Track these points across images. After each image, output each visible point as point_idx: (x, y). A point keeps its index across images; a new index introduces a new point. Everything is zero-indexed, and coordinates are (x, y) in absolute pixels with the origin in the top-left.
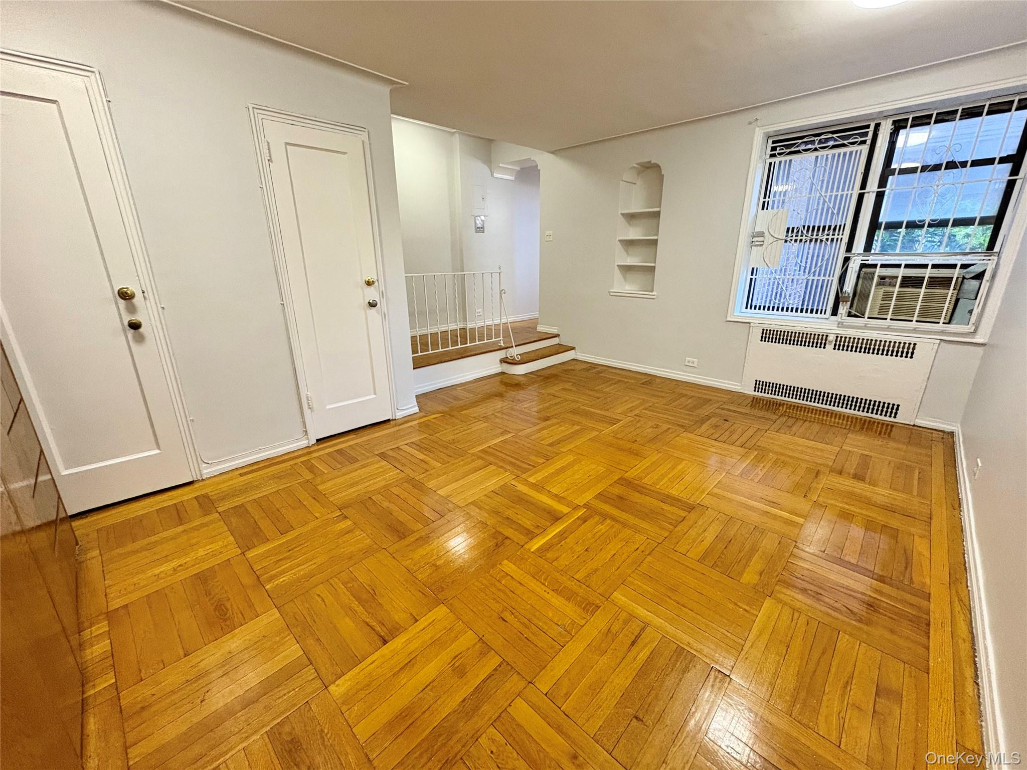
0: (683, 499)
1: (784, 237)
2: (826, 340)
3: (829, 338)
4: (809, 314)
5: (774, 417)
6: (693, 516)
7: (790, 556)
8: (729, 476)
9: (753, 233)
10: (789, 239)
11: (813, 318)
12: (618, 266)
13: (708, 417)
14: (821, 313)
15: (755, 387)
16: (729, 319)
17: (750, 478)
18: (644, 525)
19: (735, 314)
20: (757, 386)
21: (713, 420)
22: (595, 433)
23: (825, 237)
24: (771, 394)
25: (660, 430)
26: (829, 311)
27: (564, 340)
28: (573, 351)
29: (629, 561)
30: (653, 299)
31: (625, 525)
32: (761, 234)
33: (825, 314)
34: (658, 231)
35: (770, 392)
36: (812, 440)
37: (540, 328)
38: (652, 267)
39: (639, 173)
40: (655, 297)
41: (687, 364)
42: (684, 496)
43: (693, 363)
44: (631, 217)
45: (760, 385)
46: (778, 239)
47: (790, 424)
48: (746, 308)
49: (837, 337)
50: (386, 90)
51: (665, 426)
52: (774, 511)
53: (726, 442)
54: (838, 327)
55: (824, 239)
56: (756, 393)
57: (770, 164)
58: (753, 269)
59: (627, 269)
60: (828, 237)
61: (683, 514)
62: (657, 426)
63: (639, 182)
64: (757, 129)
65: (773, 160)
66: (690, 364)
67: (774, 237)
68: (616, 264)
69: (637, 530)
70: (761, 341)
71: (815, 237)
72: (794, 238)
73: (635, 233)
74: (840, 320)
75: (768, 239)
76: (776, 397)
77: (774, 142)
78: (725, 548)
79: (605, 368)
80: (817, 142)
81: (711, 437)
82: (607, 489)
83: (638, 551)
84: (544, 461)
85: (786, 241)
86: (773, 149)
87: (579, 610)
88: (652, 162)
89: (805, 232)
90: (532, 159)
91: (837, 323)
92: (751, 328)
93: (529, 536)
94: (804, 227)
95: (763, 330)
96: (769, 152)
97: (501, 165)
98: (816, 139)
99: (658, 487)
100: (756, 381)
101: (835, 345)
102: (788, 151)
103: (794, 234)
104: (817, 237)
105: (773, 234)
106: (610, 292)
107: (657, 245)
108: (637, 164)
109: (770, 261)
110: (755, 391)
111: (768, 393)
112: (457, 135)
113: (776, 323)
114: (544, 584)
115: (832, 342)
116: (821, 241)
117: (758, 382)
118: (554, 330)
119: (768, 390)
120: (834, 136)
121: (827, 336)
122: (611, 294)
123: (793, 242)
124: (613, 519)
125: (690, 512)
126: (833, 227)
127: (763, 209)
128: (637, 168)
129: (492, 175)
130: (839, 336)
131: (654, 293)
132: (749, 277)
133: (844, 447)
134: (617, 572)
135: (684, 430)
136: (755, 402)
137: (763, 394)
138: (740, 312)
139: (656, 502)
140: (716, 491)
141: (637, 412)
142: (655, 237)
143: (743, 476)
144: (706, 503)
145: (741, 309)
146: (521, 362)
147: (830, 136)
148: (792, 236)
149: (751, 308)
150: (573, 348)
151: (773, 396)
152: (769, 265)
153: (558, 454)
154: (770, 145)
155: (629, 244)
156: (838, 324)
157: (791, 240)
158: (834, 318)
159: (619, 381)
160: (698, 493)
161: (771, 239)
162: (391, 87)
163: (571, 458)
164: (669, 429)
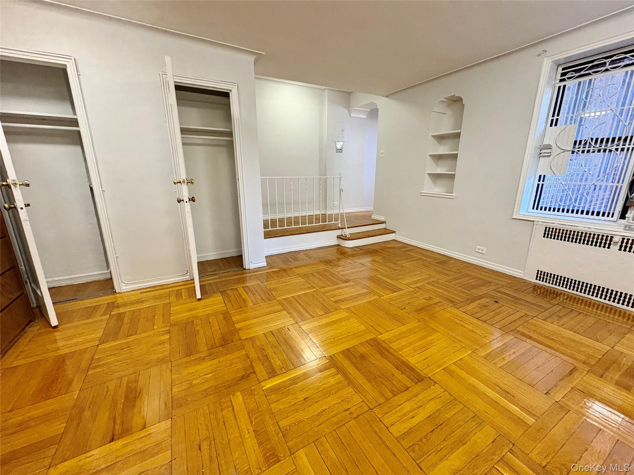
0: (417, 369)
1: (571, 149)
2: (611, 240)
3: (614, 240)
4: (595, 216)
5: (548, 306)
6: (416, 388)
7: (499, 461)
8: (473, 356)
9: (540, 146)
10: (576, 150)
11: (599, 220)
12: (428, 174)
13: (481, 297)
14: (608, 216)
15: (537, 276)
16: (514, 217)
17: (493, 362)
18: (368, 387)
19: (520, 213)
20: (539, 275)
21: (484, 301)
22: (376, 297)
23: (615, 147)
24: (552, 284)
25: (431, 302)
26: (617, 214)
27: (389, 227)
28: (394, 234)
29: (335, 419)
30: (452, 199)
31: (350, 382)
32: (549, 147)
33: (612, 217)
34: (458, 149)
35: (551, 282)
36: (580, 334)
37: (374, 217)
38: (453, 174)
39: (449, 106)
40: (454, 197)
41: (477, 250)
42: (419, 367)
43: (482, 250)
44: (441, 138)
45: (540, 275)
46: (565, 151)
47: (561, 314)
48: (533, 208)
49: (623, 239)
50: (252, 58)
51: (436, 300)
52: (504, 402)
53: (488, 322)
54: (625, 229)
55: (614, 149)
56: (538, 281)
57: (559, 87)
58: (540, 176)
59: (435, 177)
60: (617, 147)
61: (409, 383)
62: (430, 299)
63: (449, 112)
64: (546, 59)
65: (562, 84)
66: (480, 251)
67: (560, 149)
68: (426, 172)
69: (358, 389)
70: (544, 237)
71: (603, 147)
72: (581, 149)
73: (443, 150)
74: (627, 223)
75: (555, 151)
76: (557, 287)
77: (563, 69)
78: (431, 432)
79: (414, 248)
80: (608, 64)
81: (474, 315)
82: (356, 347)
83: (348, 412)
84: (323, 313)
85: (573, 152)
86: (563, 75)
87: (261, 459)
88: (456, 96)
89: (593, 144)
90: (374, 102)
91: (624, 226)
92: (535, 225)
93: (270, 375)
94: (592, 139)
95: (546, 228)
96: (559, 77)
97: (355, 108)
98: (607, 61)
99: (400, 353)
100: (538, 271)
101: (621, 246)
102: (578, 74)
103: (582, 146)
104: (605, 148)
105: (560, 147)
106: (421, 193)
107: (457, 158)
108: (444, 98)
109: (556, 170)
110: (536, 279)
111: (549, 283)
112: (326, 91)
113: (558, 223)
114: (252, 423)
115: (617, 243)
116: (610, 151)
117: (540, 272)
118: (382, 219)
119: (550, 280)
120: (627, 55)
121: (612, 237)
122: (422, 194)
123: (580, 153)
124: (345, 375)
125: (416, 383)
126: (623, 138)
127: (551, 125)
128: (446, 102)
129: (350, 115)
130: (626, 238)
131: (453, 194)
132: (537, 182)
133: (616, 348)
134: (316, 429)
135: (452, 305)
136: (536, 287)
137: (544, 283)
138: (527, 212)
139: (390, 366)
140: (454, 368)
141: (418, 285)
142: (456, 152)
143: (488, 358)
144: (437, 378)
145: (527, 209)
146: (350, 239)
147: (623, 56)
148: (579, 148)
149: (537, 209)
150: (394, 232)
151: (553, 286)
152: (556, 173)
153: (337, 310)
154: (560, 71)
155: (438, 158)
156: (626, 227)
157: (579, 151)
158: (622, 221)
159: (420, 259)
160: (434, 366)
161: (559, 151)
162: (255, 57)
163: (344, 314)
164: (440, 302)
